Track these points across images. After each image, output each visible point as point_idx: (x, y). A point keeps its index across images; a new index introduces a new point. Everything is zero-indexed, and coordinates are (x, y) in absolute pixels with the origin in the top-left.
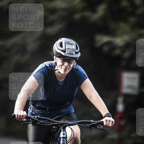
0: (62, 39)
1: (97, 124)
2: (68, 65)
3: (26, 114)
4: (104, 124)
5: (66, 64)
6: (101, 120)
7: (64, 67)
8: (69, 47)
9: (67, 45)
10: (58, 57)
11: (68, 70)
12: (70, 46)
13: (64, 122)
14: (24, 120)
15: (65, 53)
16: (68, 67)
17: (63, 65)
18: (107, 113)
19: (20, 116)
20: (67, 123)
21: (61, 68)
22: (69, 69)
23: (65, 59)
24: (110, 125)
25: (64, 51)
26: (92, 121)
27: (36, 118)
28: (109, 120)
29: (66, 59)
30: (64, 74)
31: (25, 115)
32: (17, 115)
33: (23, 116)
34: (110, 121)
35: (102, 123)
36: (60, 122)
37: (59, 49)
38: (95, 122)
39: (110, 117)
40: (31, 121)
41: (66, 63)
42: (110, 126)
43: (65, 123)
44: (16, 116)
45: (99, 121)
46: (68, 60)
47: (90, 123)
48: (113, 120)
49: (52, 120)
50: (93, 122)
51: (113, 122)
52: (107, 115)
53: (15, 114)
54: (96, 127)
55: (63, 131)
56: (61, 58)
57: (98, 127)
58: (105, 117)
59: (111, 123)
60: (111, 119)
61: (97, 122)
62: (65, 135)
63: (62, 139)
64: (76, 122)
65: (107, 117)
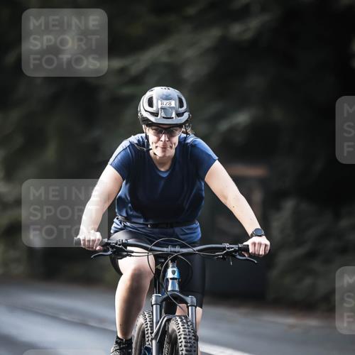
0: (153, 89)
1: (235, 251)
2: (167, 139)
4: (250, 251)
5: (163, 138)
6: (245, 243)
7: (160, 144)
8: (164, 105)
9: (160, 102)
11: (169, 149)
12: (165, 102)
13: (173, 249)
14: (98, 248)
15: (157, 116)
16: (169, 144)
17: (159, 140)
18: (256, 230)
19: (89, 241)
20: (178, 252)
22: (171, 147)
23: (160, 129)
24: (262, 252)
25: (155, 114)
26: (227, 245)
27: (120, 245)
29: (162, 128)
31: (99, 240)
32: (84, 240)
33: (94, 241)
34: (260, 244)
35: (246, 249)
36: (165, 249)
37: (146, 111)
38: (232, 248)
39: (260, 236)
40: (110, 249)
41: (164, 135)
42: (260, 253)
43: (176, 252)
44: (82, 242)
45: (240, 246)
46: (165, 129)
47: (224, 249)
48: (268, 243)
49: (150, 247)
50: (228, 248)
51: (266, 245)
52: (256, 234)
53: (79, 240)
54: (234, 256)
55: (172, 267)
56: (154, 128)
57: (238, 257)
58: (252, 236)
59: (263, 248)
61: (236, 247)
62: (176, 274)
63: (170, 281)
64: (195, 249)
65: (256, 236)
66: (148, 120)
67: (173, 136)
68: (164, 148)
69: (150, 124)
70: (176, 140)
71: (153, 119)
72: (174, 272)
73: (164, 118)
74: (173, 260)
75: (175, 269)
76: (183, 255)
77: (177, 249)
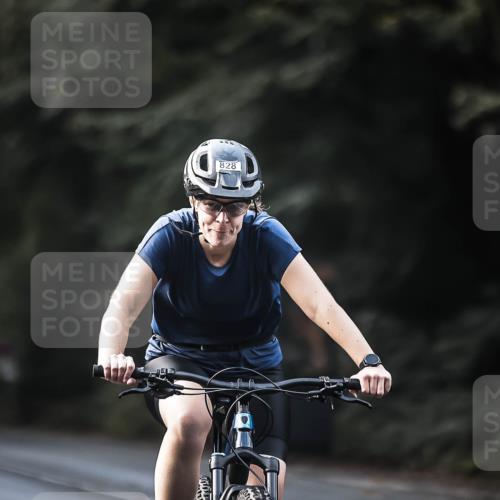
0: (208, 142)
1: (339, 388)
2: (227, 220)
3: (133, 365)
5: (221, 217)
6: (353, 377)
7: (216, 226)
8: (225, 169)
9: (218, 163)
10: (197, 197)
11: (228, 234)
12: (226, 163)
13: (244, 385)
14: (130, 381)
15: (214, 185)
18: (369, 357)
19: (116, 370)
20: (252, 389)
21: (209, 230)
22: (232, 232)
23: (216, 204)
24: (380, 391)
25: (211, 181)
26: (326, 379)
27: (163, 377)
28: (375, 378)
29: (219, 202)
30: (220, 245)
31: (131, 368)
32: (109, 369)
33: (123, 370)
35: (356, 386)
36: (232, 384)
37: (197, 176)
38: (333, 384)
39: (375, 366)
40: (148, 383)
41: (222, 214)
42: (378, 393)
43: (247, 389)
44: (105, 372)
45: (346, 380)
46: (225, 204)
47: (321, 385)
49: (208, 380)
50: (328, 384)
51: (386, 380)
53: (101, 367)
54: (338, 397)
55: (242, 412)
56: (207, 201)
57: (343, 397)
58: (362, 366)
60: (382, 372)
61: (339, 382)
62: (248, 422)
63: (239, 433)
64: (278, 384)
65: (369, 365)
66: (199, 189)
67: (236, 215)
68: (221, 234)
69: (202, 196)
70: (239, 221)
71: (206, 188)
72: (244, 420)
73: (223, 187)
74: (243, 402)
75: (247, 415)
76: (259, 393)
77: (250, 384)
